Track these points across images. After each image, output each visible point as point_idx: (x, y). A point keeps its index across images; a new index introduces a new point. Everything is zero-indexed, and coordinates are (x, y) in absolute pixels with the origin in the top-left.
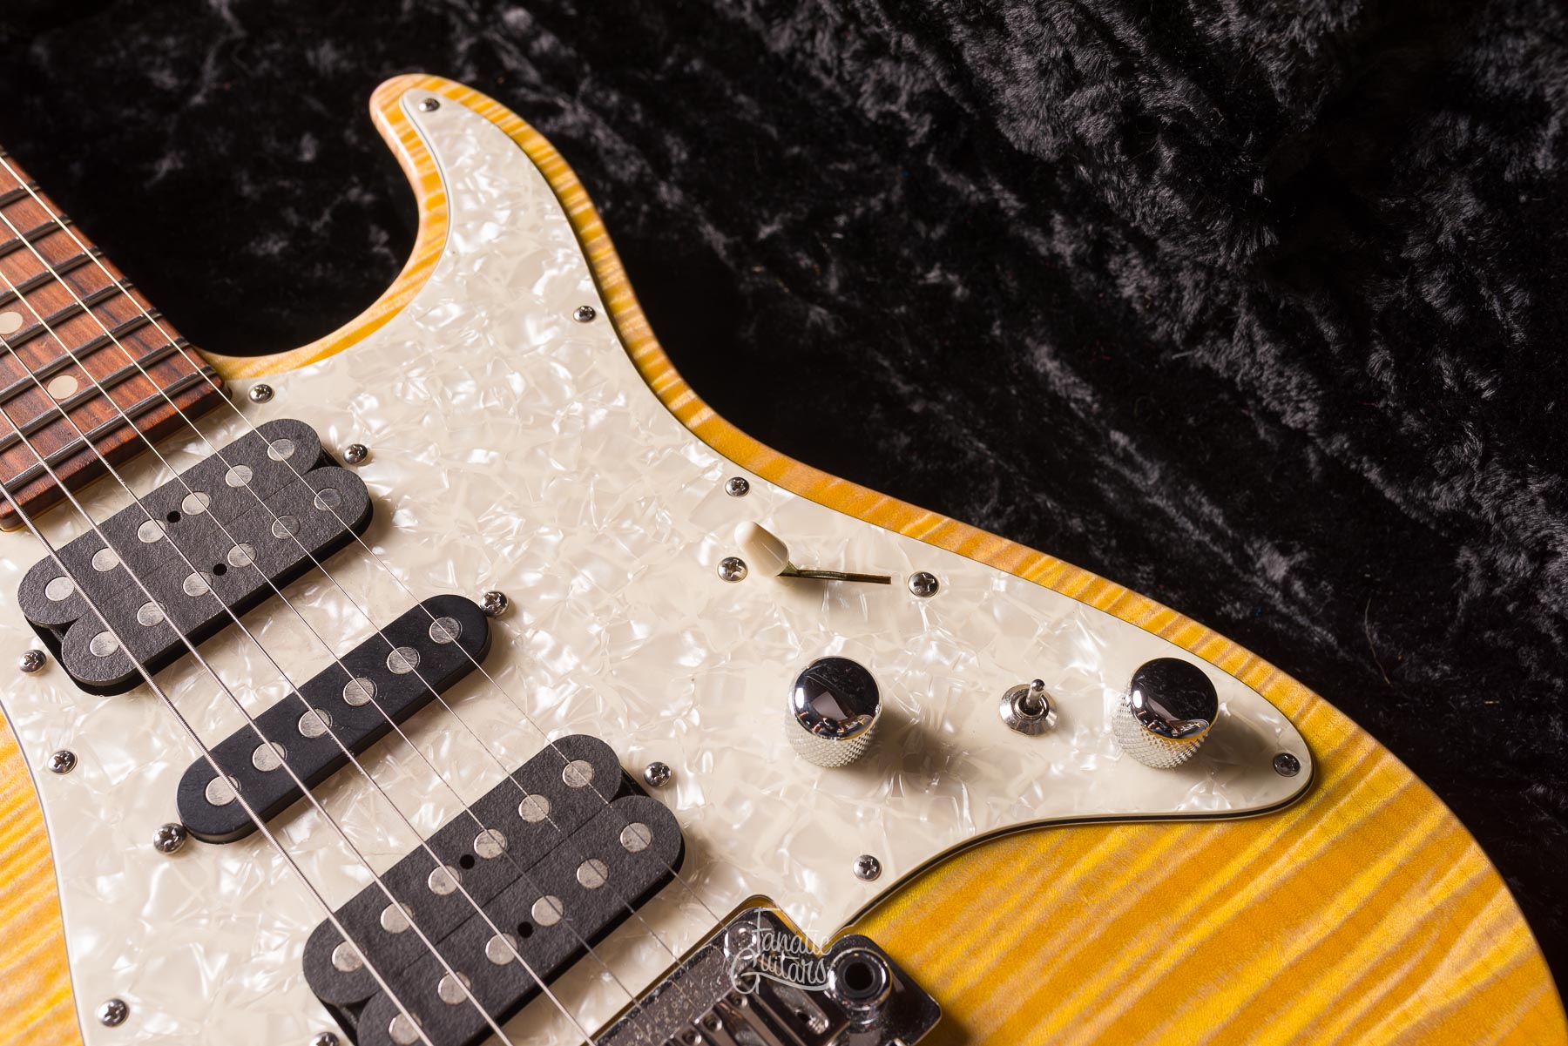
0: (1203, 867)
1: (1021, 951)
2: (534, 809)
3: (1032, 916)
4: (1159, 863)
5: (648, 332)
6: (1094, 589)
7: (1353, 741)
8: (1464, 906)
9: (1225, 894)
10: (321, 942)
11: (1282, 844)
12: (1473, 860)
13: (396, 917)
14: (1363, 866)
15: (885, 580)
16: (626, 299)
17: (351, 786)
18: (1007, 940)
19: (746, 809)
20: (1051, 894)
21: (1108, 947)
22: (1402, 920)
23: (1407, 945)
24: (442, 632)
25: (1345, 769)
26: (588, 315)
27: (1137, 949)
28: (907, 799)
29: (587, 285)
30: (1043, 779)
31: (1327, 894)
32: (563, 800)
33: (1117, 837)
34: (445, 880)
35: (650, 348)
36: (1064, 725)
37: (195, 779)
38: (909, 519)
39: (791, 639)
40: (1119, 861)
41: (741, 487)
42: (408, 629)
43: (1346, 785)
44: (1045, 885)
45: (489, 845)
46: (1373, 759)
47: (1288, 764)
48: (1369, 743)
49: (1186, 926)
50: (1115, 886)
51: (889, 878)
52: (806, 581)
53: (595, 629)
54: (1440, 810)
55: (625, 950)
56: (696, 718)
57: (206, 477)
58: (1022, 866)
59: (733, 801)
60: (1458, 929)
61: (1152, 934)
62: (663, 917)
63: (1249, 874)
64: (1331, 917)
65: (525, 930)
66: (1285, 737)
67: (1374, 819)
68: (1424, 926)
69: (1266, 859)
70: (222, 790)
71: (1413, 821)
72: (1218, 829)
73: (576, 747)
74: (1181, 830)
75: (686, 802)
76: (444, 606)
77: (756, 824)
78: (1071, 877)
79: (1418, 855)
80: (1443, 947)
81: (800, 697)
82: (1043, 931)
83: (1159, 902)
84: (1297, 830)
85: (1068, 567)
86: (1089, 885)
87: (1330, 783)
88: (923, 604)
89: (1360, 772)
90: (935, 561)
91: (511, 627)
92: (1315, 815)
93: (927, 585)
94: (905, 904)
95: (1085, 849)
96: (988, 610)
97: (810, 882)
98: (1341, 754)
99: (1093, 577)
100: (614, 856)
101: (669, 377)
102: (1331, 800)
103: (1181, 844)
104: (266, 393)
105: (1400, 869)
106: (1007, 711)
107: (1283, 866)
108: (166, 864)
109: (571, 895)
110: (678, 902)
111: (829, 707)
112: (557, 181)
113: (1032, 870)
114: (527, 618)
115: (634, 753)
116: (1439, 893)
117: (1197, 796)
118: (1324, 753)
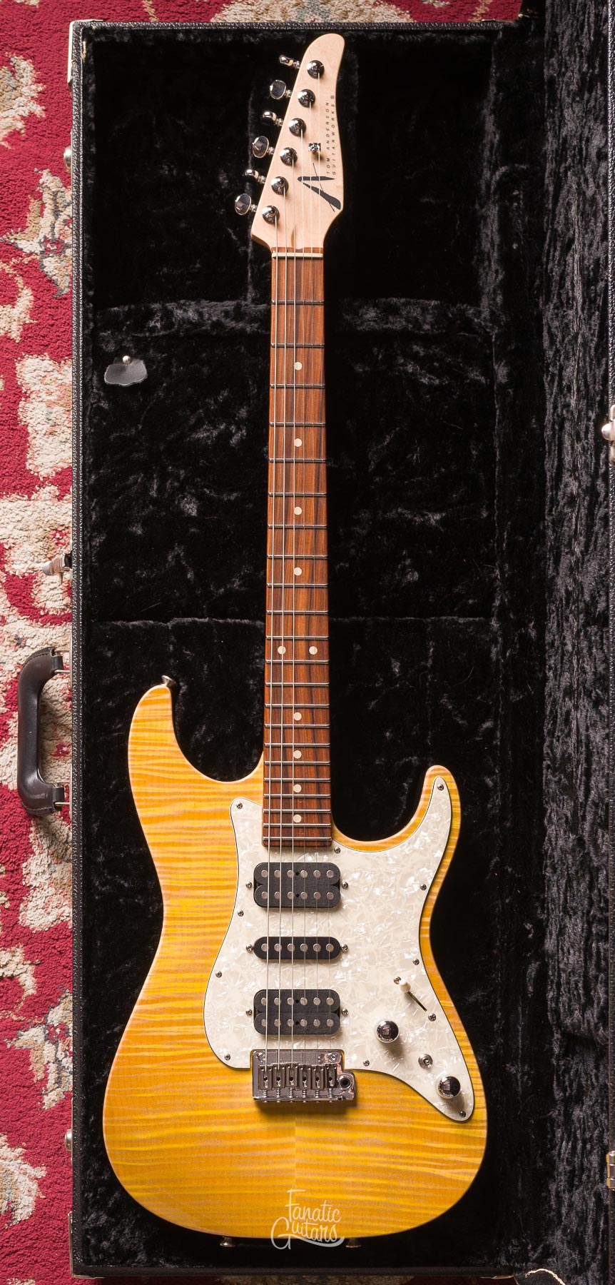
0: (427, 1116)
1: (379, 1100)
2: (317, 1001)
3: (387, 1097)
4: (420, 1109)
5: (434, 902)
6: (467, 1048)
7: (482, 1121)
8: (467, 1165)
9: (426, 1124)
10: (260, 995)
11: (447, 1126)
12: (479, 1161)
13: (278, 1001)
14: (456, 1143)
15: (424, 1009)
16: (437, 890)
17: (288, 965)
18: (378, 1096)
19: (355, 1033)
20: (395, 1096)
21: (395, 1114)
22: (452, 1157)
23: (449, 1161)
24: (330, 948)
25: (474, 1125)
26: (424, 888)
27: (401, 1119)
28: (386, 1057)
29: (430, 882)
30: (414, 1076)
31: (444, 1141)
32: (323, 1003)
33: (419, 1097)
34: (291, 1001)
35: (431, 907)
36: (429, 1070)
37: (262, 941)
38: (445, 999)
39: (394, 1007)
40: (414, 1102)
41: (417, 962)
42: (323, 941)
43: (471, 1128)
44: (396, 1094)
45: (303, 1001)
46: (482, 1128)
47: (464, 1115)
48: (485, 1124)
49: (413, 1123)
50: (408, 1105)
51: (368, 1068)
52: (410, 996)
53: (359, 970)
54: (483, 1147)
55: (312, 1040)
56: (362, 1006)
57: (310, 867)
58: (396, 1087)
59: (354, 1030)
60: (460, 1168)
61: (405, 1119)
62: (323, 1040)
63: (434, 1125)
64: (440, 1145)
65: (297, 1023)
66: (469, 1110)
67: (469, 1137)
68: (455, 1162)
69: (440, 1126)
70: (266, 947)
71: (475, 1145)
72: (437, 1113)
73: (334, 994)
74: (431, 1107)
75: (344, 1022)
76: (334, 942)
77: (353, 1037)
78: (402, 1096)
79: (470, 1150)
80: (454, 1168)
81: (383, 1024)
82: (387, 1101)
83: (412, 1114)
84: (452, 1126)
85: (467, 1038)
86: (403, 1100)
87: (468, 1124)
88: (428, 1021)
89: (476, 1128)
90: (440, 1015)
91: (343, 956)
92: (458, 1127)
93: (433, 1018)
94: (367, 1074)
95: (409, 1095)
96: (439, 1034)
97: (354, 1057)
98: (476, 1121)
99: (469, 1044)
100: (323, 1023)
101: (428, 919)
102: (465, 1127)
103: (428, 1110)
104: (338, 851)
105: (463, 1149)
106: (423, 1057)
107: (442, 1130)
108: (245, 951)
109: (310, 1023)
110: (328, 1039)
111: (387, 1029)
112: (452, 837)
113: (396, 1089)
114: (349, 956)
115: (345, 1003)
116: (464, 1159)
117: (439, 1104)
118: (475, 1117)
